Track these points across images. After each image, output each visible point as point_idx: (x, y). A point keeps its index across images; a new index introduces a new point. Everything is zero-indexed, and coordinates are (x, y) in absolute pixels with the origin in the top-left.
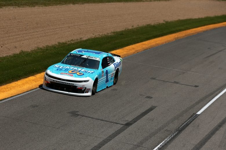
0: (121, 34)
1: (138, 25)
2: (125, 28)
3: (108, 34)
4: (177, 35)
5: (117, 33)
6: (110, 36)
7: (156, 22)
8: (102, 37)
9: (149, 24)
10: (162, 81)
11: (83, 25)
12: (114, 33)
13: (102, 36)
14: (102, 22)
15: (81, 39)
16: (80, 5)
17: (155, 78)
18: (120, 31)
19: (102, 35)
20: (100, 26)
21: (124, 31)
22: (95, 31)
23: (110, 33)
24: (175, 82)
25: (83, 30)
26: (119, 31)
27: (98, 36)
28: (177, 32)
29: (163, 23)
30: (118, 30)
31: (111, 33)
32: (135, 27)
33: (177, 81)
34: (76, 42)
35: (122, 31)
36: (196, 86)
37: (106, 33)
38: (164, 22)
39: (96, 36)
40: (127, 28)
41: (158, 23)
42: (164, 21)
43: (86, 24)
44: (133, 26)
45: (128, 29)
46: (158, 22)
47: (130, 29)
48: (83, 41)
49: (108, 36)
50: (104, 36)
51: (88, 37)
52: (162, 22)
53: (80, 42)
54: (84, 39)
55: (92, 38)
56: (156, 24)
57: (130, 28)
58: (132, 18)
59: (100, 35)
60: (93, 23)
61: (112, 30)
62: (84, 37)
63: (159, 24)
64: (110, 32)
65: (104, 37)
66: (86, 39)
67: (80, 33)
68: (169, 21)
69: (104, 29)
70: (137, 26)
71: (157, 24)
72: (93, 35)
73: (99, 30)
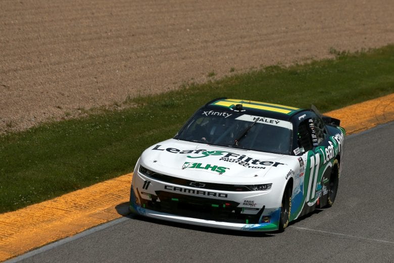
0: (166, 106)
1: (232, 70)
2: (180, 84)
3: (116, 104)
4: (384, 103)
5: (149, 99)
6: (124, 112)
7: (301, 55)
8: (91, 116)
9: (274, 63)
11: (16, 70)
12: (138, 100)
14: (91, 57)
15: (9, 126)
18: (162, 95)
19: (91, 110)
20: (83, 76)
21: (178, 93)
22: (67, 94)
23: (125, 103)
25: (16, 93)
26: (159, 92)
27: (75, 115)
28: (385, 95)
29: (330, 61)
30: (156, 90)
31: (129, 100)
32: (218, 77)
35: (171, 94)
37: (107, 103)
38: (330, 57)
39: (68, 114)
40: (191, 82)
41: (309, 62)
42: (332, 52)
43: (29, 68)
44: (212, 75)
45: (194, 87)
46: (307, 55)
47: (203, 86)
48: (19, 134)
49: (116, 112)
50: (100, 112)
51: (40, 119)
52: (323, 55)
53: (7, 138)
54: (24, 126)
55: (53, 124)
56: (302, 63)
57: (202, 80)
58: (206, 42)
59: (83, 109)
60: (59, 63)
61: (134, 93)
62: (23, 117)
63: (314, 63)
64: (124, 98)
65: (100, 117)
66: (31, 126)
67: (6, 103)
68: (352, 51)
69: (101, 85)
70: (230, 75)
71: (306, 65)
72: (56, 111)
73: (83, 90)
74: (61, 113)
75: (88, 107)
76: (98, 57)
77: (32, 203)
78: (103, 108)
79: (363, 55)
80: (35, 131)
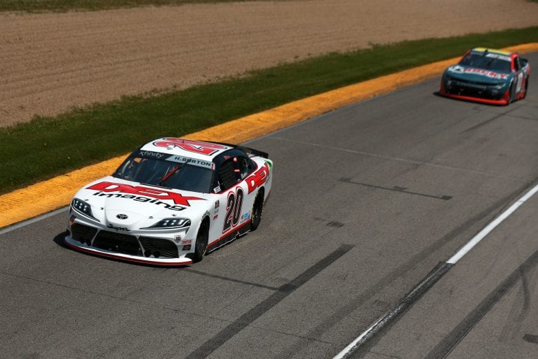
0: (268, 76)
1: (309, 54)
2: (277, 62)
3: (239, 74)
4: (402, 76)
5: (259, 72)
6: (243, 79)
7: (351, 46)
8: (223, 81)
9: (334, 51)
10: (365, 184)
11: (179, 54)
12: (252, 72)
13: (226, 80)
14: (224, 46)
15: (175, 87)
16: (173, 8)
17: (350, 179)
18: (267, 69)
19: (224, 78)
20: (219, 58)
21: (276, 68)
22: (209, 68)
23: (244, 74)
24: (395, 187)
25: (179, 67)
26: (265, 67)
27: (214, 81)
28: (402, 70)
29: (368, 50)
30: (263, 66)
31: (247, 72)
32: (301, 58)
33: (400, 186)
34: (164, 95)
35: (272, 69)
36: (446, 198)
37: (233, 74)
38: (370, 47)
39: (210, 80)
40: (284, 61)
41: (356, 50)
42: (370, 44)
43: (187, 52)
44: (297, 57)
45: (286, 64)
46: (355, 46)
47: (291, 65)
48: (181, 92)
49: (238, 79)
50: (229, 80)
51: (193, 83)
52: (365, 46)
53: (174, 94)
54: (184, 87)
55: (201, 86)
56: (351, 51)
57: (291, 60)
58: (294, 37)
59: (219, 77)
60: (205, 49)
61: (250, 68)
62: (183, 82)
63: (359, 51)
64: (244, 71)
65: (229, 82)
66: (188, 87)
67: (173, 74)
68: (382, 44)
69: (229, 63)
70: (308, 57)
71: (354, 52)
72: (202, 78)
73: (219, 66)
74: (206, 79)
75: (222, 76)
76: (228, 45)
77: (188, 133)
78: (231, 76)
79: (389, 46)
80: (190, 90)
